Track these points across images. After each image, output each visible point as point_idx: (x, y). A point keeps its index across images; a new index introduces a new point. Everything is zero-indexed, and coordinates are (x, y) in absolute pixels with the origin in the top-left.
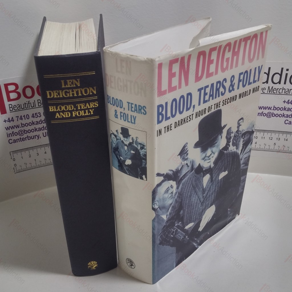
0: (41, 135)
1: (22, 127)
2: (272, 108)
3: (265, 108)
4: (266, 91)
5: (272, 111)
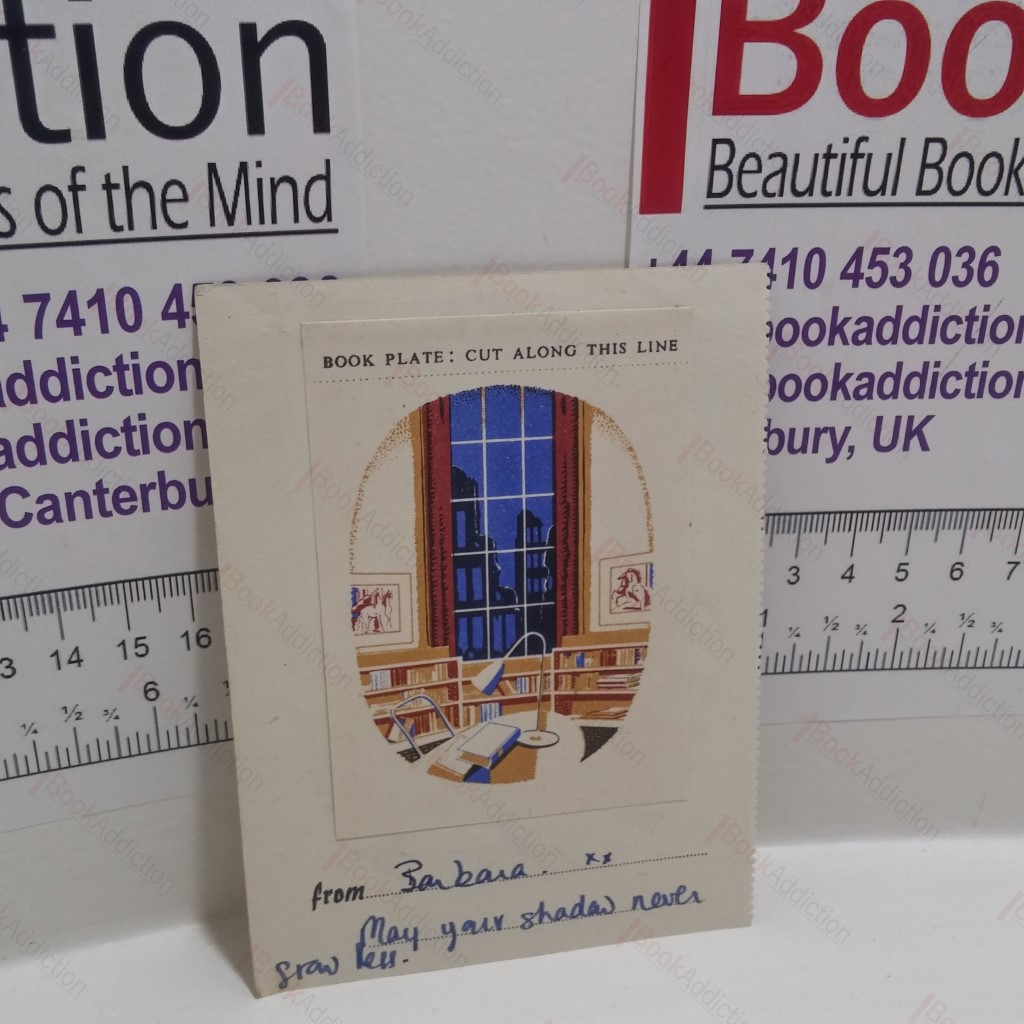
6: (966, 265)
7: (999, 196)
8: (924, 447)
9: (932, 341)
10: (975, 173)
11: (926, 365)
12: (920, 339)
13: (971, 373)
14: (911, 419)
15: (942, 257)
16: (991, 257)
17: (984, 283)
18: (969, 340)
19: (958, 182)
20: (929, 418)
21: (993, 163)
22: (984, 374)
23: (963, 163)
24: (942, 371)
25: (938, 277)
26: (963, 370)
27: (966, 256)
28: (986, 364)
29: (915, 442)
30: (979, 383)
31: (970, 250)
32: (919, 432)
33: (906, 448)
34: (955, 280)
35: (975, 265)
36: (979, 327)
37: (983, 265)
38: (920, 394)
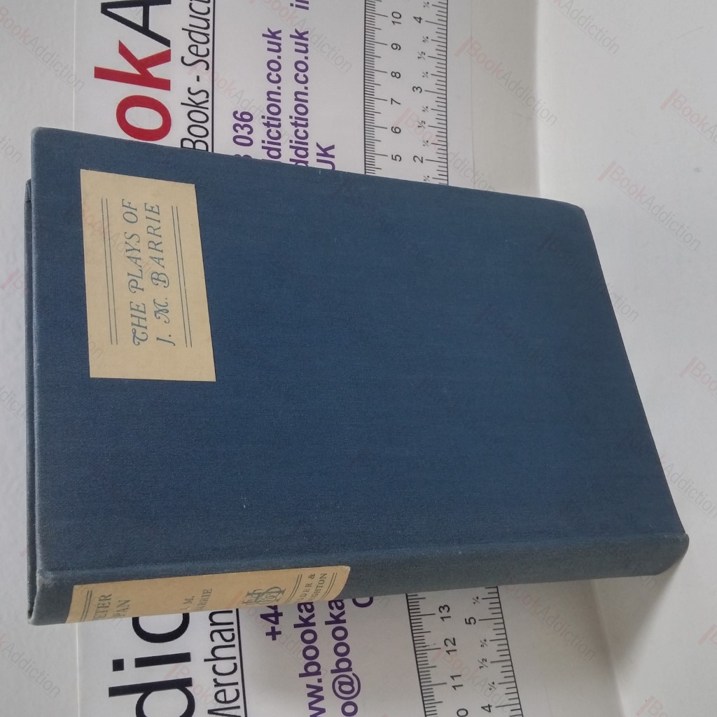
6: (242, 128)
7: (209, 113)
8: (332, 147)
9: (279, 144)
10: (198, 124)
11: (291, 147)
12: (279, 150)
13: (295, 124)
14: (318, 154)
15: (238, 140)
16: (238, 116)
17: (251, 119)
18: (279, 126)
19: (203, 132)
20: (318, 145)
21: (193, 116)
22: (296, 118)
23: (192, 130)
24: (295, 139)
25: (248, 142)
26: (294, 129)
27: (238, 128)
28: (291, 117)
29: (329, 152)
30: (301, 120)
31: (235, 126)
32: (325, 150)
33: (333, 157)
34: (249, 133)
35: (242, 123)
36: (272, 122)
37: (242, 119)
38: (306, 150)
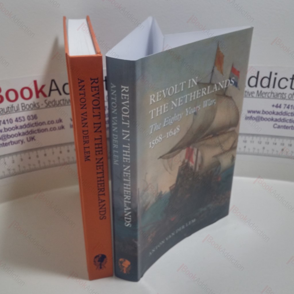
0: (25, 140)
1: (5, 131)
2: (261, 112)
3: (254, 112)
4: (255, 95)
5: (260, 115)
